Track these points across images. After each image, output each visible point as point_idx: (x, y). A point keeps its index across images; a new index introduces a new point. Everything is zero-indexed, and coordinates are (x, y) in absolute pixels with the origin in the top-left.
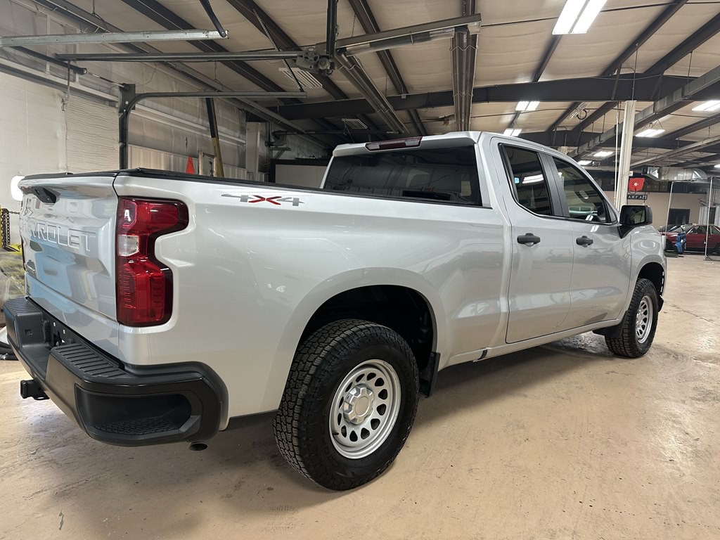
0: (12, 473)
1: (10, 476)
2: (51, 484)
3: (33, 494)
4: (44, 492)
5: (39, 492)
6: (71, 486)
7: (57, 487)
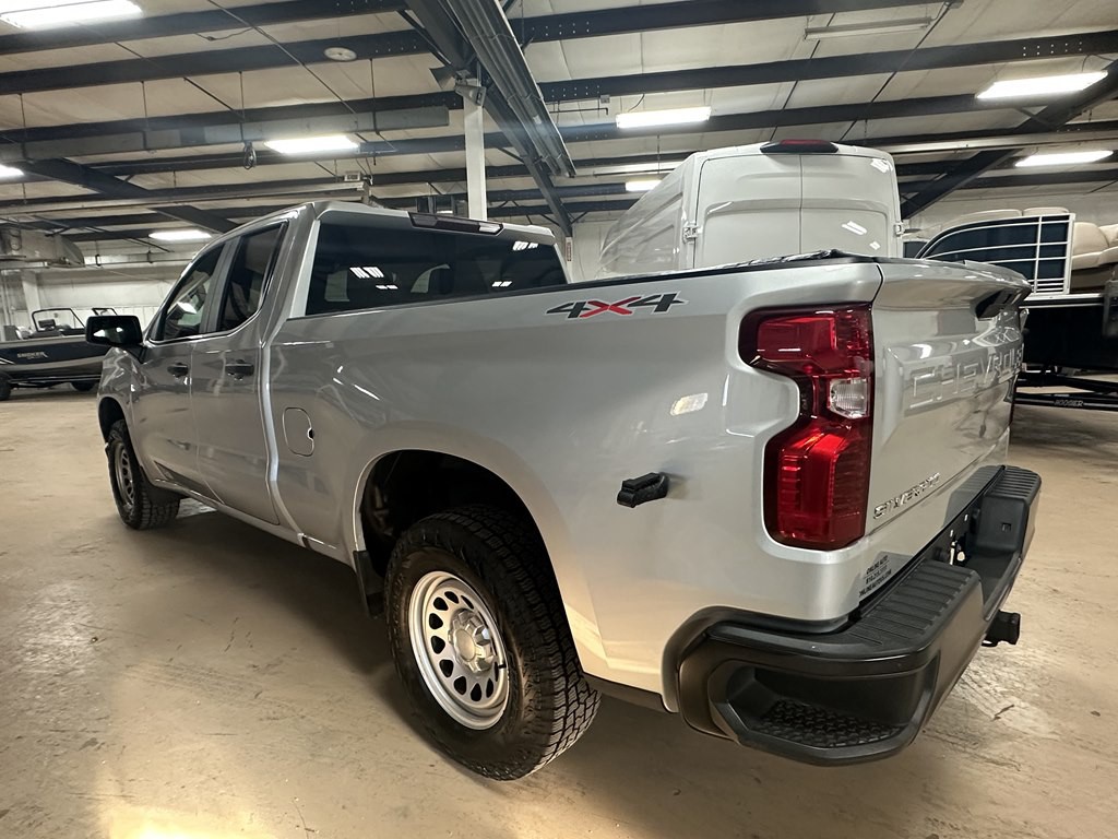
0: (1001, 826)
1: (1009, 823)
2: (969, 762)
3: (1003, 764)
4: (988, 757)
5: (993, 762)
6: (950, 739)
7: (965, 752)
